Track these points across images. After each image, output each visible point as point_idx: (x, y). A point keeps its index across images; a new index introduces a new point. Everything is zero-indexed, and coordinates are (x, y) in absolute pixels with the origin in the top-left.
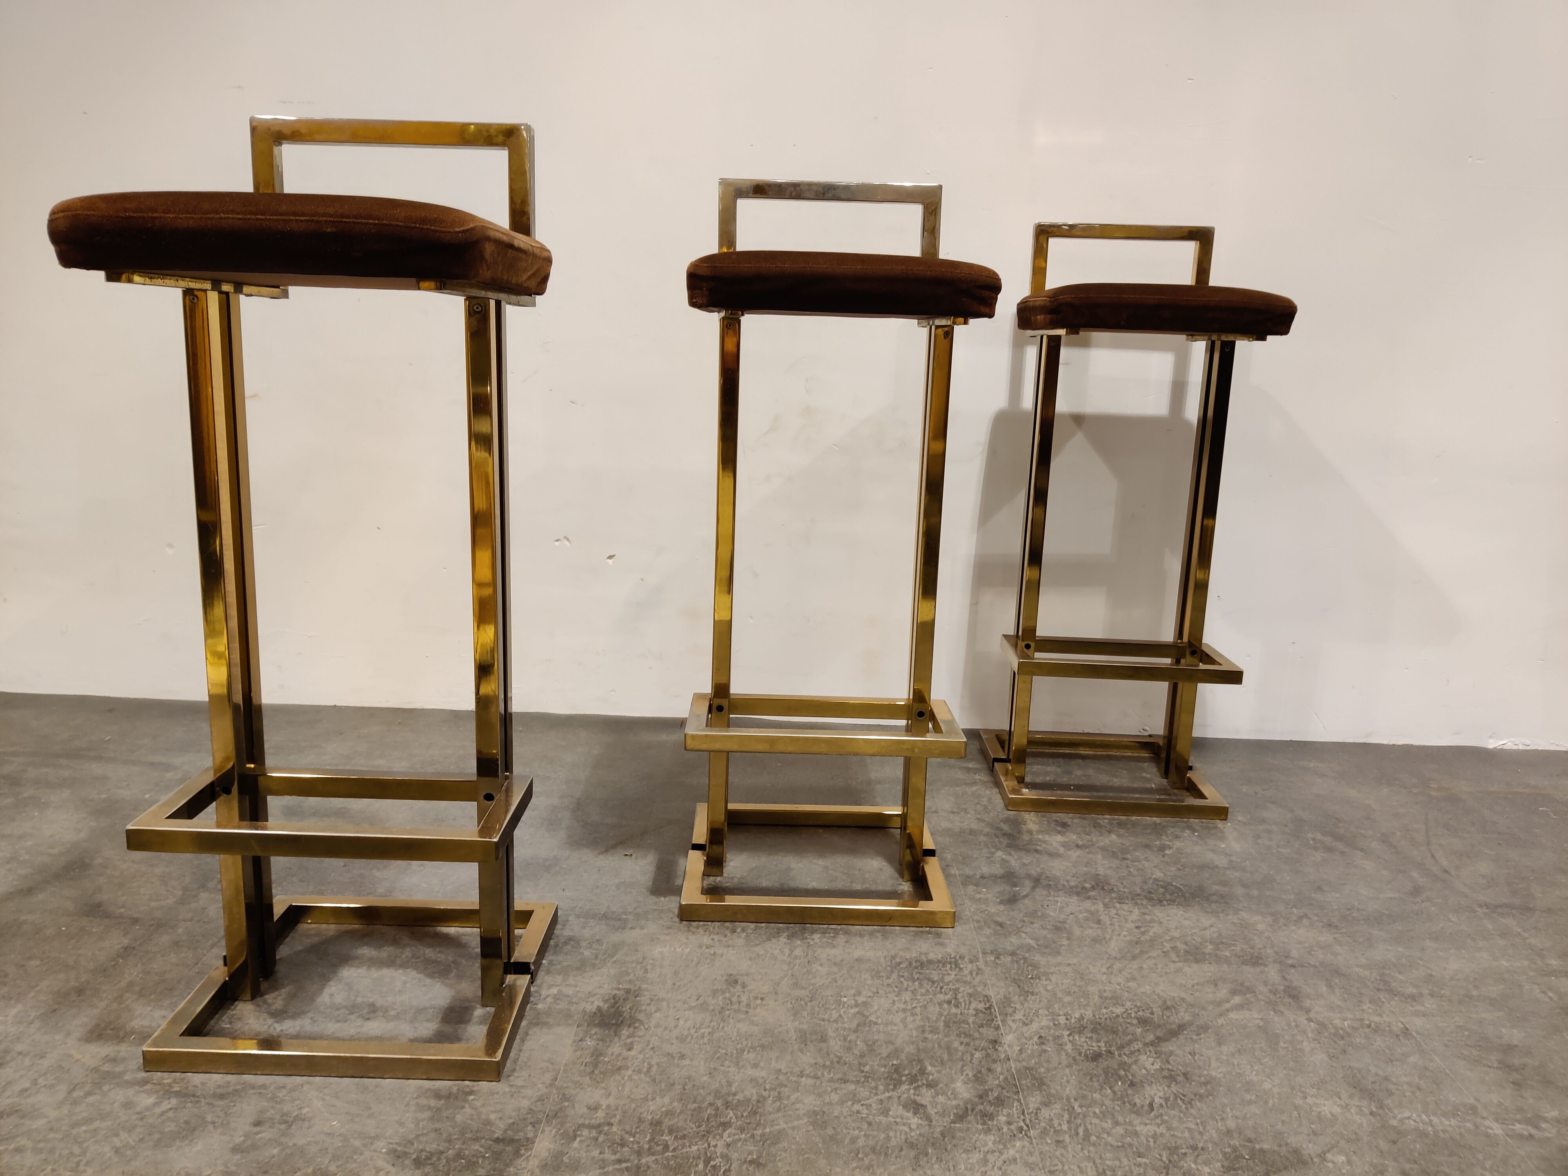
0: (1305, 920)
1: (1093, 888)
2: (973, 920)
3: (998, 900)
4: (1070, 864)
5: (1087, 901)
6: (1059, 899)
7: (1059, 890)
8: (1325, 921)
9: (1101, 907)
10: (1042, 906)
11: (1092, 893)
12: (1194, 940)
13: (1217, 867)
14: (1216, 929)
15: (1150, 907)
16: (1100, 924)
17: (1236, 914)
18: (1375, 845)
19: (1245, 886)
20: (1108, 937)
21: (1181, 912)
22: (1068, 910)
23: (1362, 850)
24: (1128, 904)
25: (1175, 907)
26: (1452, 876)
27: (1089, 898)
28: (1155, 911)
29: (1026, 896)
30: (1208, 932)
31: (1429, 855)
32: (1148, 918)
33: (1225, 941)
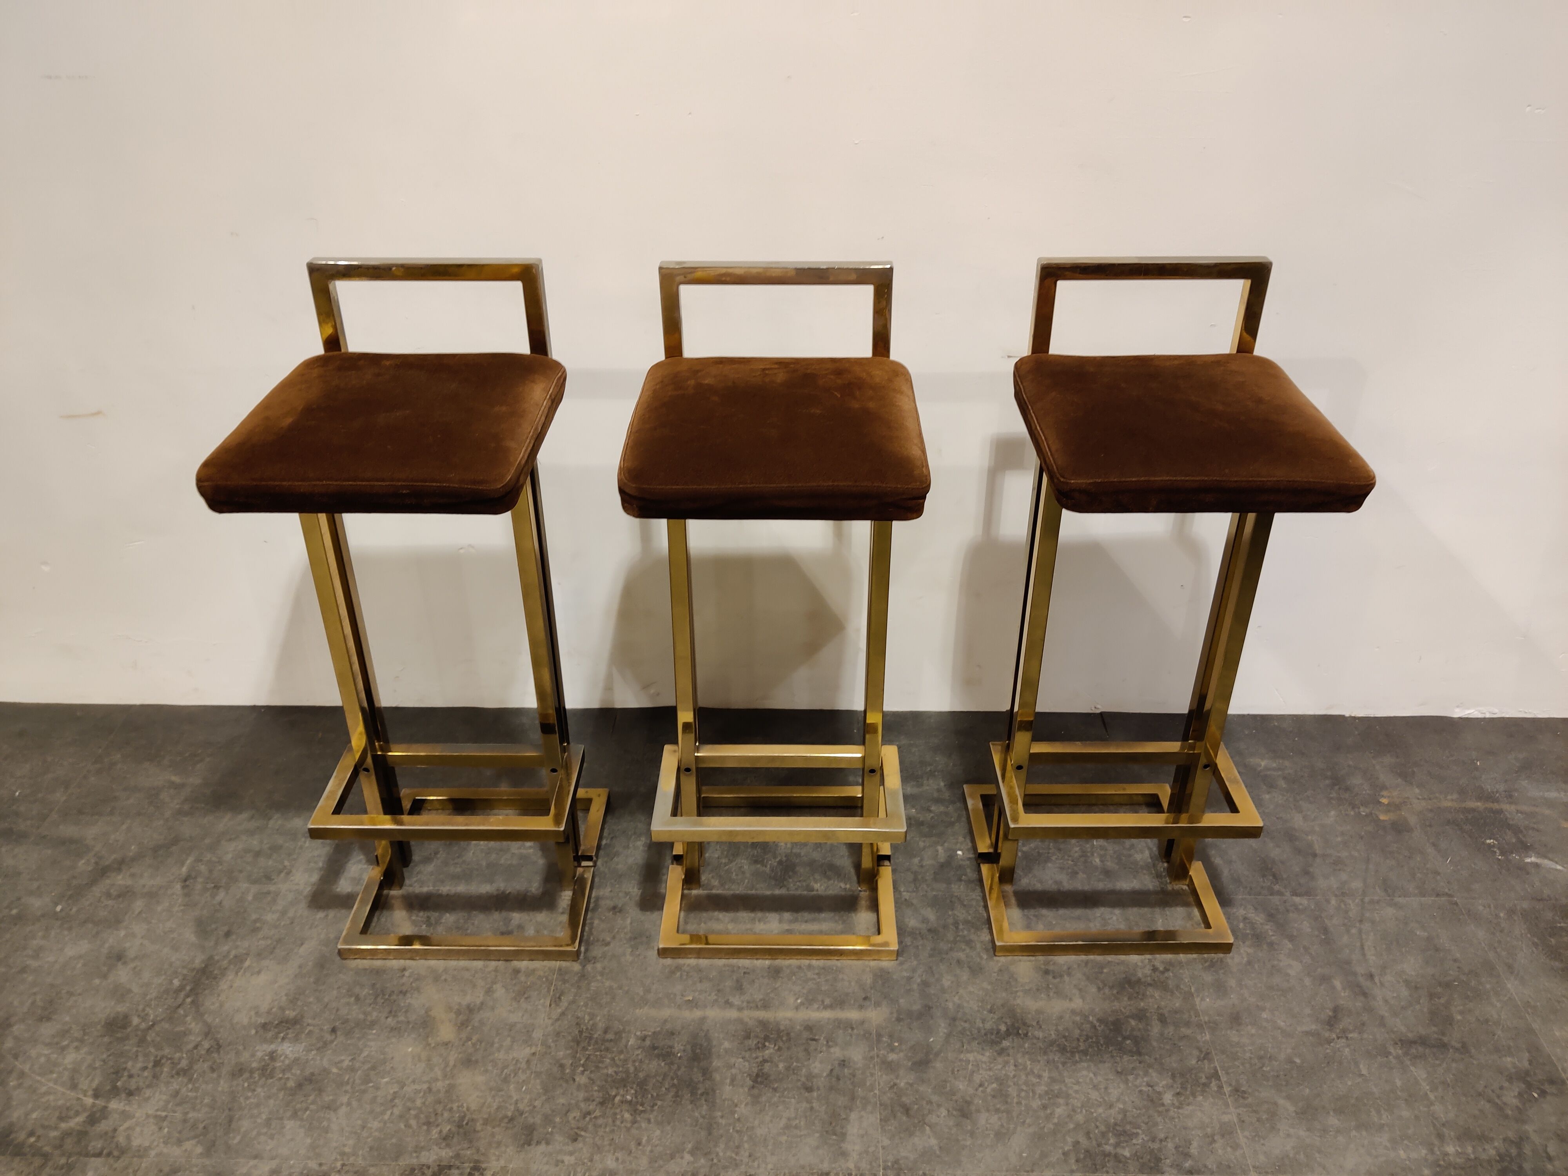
0: (1214, 1085)
1: (1008, 1033)
2: (881, 1105)
3: (910, 1064)
4: (989, 987)
5: (1000, 1060)
6: (971, 1057)
7: (974, 1039)
8: (1234, 1083)
9: (1011, 1070)
10: (953, 1072)
11: (1006, 1043)
12: (1097, 1127)
13: (1139, 981)
14: (1121, 1106)
15: (1060, 1066)
16: (1007, 1102)
17: (1146, 1074)
18: (1306, 926)
19: (1162, 1019)
20: (1012, 1126)
21: (1091, 1075)
22: (977, 1078)
23: (1291, 938)
24: (1039, 1061)
25: (1085, 1064)
26: (1375, 983)
27: (1002, 1052)
28: (1065, 1074)
29: (937, 1054)
30: (1113, 1112)
31: (1358, 944)
32: (1056, 1087)
33: (1128, 1127)
